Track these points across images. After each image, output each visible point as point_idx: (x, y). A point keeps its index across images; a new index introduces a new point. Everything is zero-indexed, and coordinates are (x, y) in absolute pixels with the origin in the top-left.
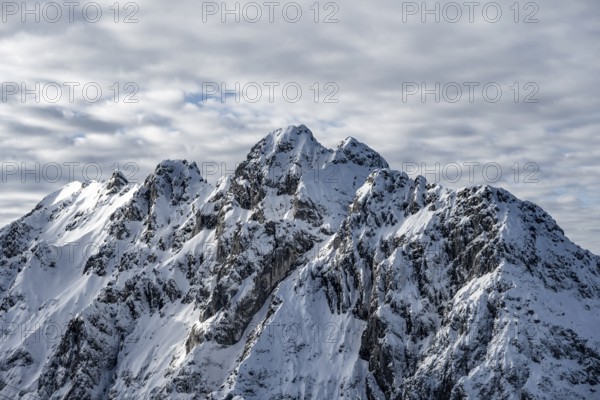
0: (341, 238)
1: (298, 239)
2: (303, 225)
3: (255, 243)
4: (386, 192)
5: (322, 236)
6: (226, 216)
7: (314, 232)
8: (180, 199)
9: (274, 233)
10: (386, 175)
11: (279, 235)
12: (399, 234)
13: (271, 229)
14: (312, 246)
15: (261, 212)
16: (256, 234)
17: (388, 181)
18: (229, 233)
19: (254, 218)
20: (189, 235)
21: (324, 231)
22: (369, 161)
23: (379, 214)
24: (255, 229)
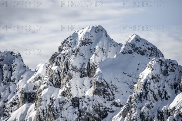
0: (128, 109)
1: (96, 110)
2: (99, 100)
3: (64, 113)
4: (161, 76)
5: (114, 108)
6: (43, 93)
7: (108, 105)
8: (9, 80)
9: (78, 106)
10: (161, 62)
11: (82, 107)
12: (172, 106)
13: (76, 102)
14: (106, 115)
15: (69, 90)
16: (65, 106)
17: (163, 67)
18: (44, 106)
19: (64, 94)
20: (15, 107)
21: (115, 104)
22: (149, 52)
23: (156, 92)
24: (64, 102)
